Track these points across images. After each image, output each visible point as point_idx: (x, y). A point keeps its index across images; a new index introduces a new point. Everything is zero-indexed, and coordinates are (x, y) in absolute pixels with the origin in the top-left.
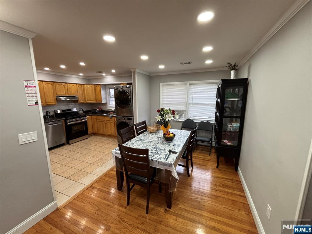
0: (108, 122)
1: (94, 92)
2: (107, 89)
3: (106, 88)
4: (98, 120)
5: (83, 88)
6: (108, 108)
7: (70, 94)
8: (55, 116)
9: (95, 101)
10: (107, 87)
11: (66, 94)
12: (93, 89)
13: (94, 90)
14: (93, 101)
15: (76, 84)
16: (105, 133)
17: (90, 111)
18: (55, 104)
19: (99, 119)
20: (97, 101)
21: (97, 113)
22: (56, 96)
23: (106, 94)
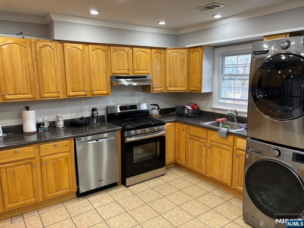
0: (214, 146)
1: (186, 65)
2: (217, 58)
3: (214, 56)
4: (189, 134)
5: (163, 58)
6: (213, 107)
7: (136, 72)
8: (106, 120)
9: (186, 89)
10: (218, 51)
11: (130, 72)
12: (184, 60)
13: (186, 62)
14: (181, 88)
15: (151, 48)
16: (203, 172)
17: (173, 110)
18: (108, 94)
19: (191, 133)
20: (191, 88)
21: (187, 116)
22: (111, 77)
23: (213, 70)
